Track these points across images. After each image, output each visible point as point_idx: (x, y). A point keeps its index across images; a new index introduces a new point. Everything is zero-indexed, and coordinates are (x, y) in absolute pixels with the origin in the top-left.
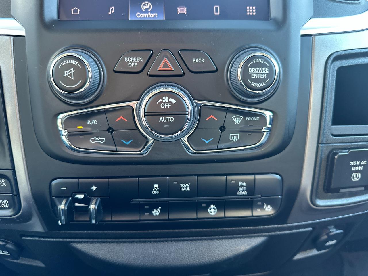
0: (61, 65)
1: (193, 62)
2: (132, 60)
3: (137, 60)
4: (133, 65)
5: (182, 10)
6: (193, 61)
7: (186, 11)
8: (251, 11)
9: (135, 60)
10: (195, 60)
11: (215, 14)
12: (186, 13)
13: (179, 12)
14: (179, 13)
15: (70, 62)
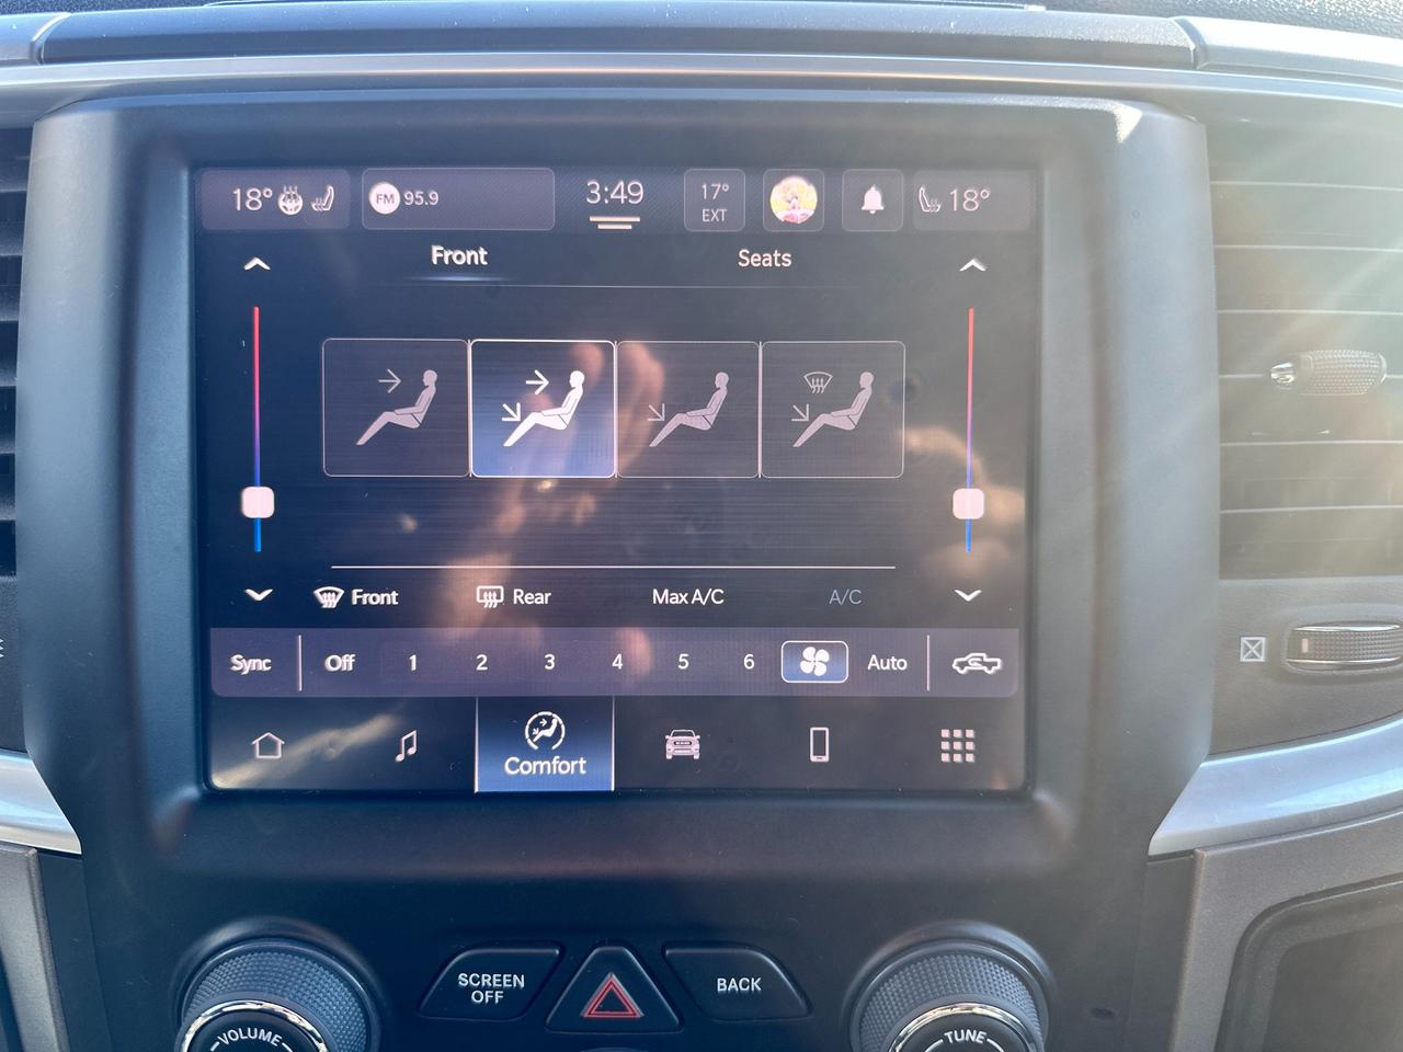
0: (218, 1043)
1: (719, 989)
2: (484, 980)
3: (505, 981)
4: (487, 997)
5: (682, 744)
6: (719, 984)
7: (698, 746)
8: (958, 746)
9: (495, 980)
10: (724, 984)
11: (814, 759)
12: (696, 757)
13: (672, 750)
14: (669, 757)
15: (253, 1034)
